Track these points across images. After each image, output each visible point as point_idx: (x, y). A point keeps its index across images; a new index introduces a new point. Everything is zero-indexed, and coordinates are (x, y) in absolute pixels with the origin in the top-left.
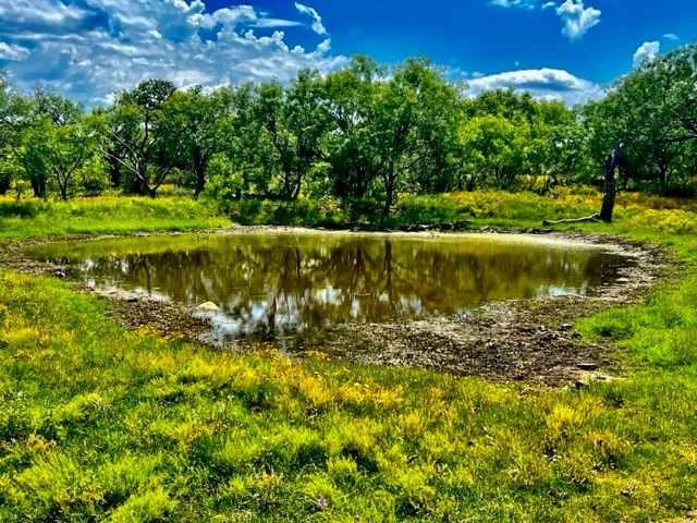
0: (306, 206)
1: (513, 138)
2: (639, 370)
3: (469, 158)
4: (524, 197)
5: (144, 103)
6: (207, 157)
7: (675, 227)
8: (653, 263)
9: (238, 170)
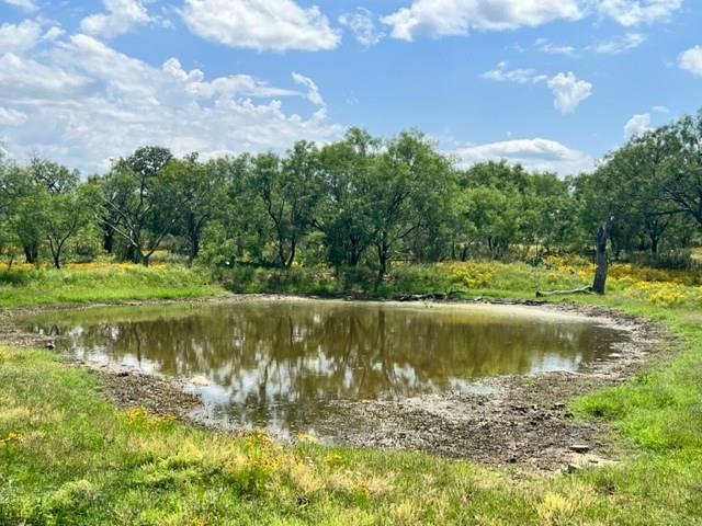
0: (301, 274)
1: (505, 209)
2: (631, 453)
3: (462, 229)
4: (518, 268)
5: (140, 170)
6: (200, 225)
7: (667, 301)
8: (645, 337)
9: (232, 237)
